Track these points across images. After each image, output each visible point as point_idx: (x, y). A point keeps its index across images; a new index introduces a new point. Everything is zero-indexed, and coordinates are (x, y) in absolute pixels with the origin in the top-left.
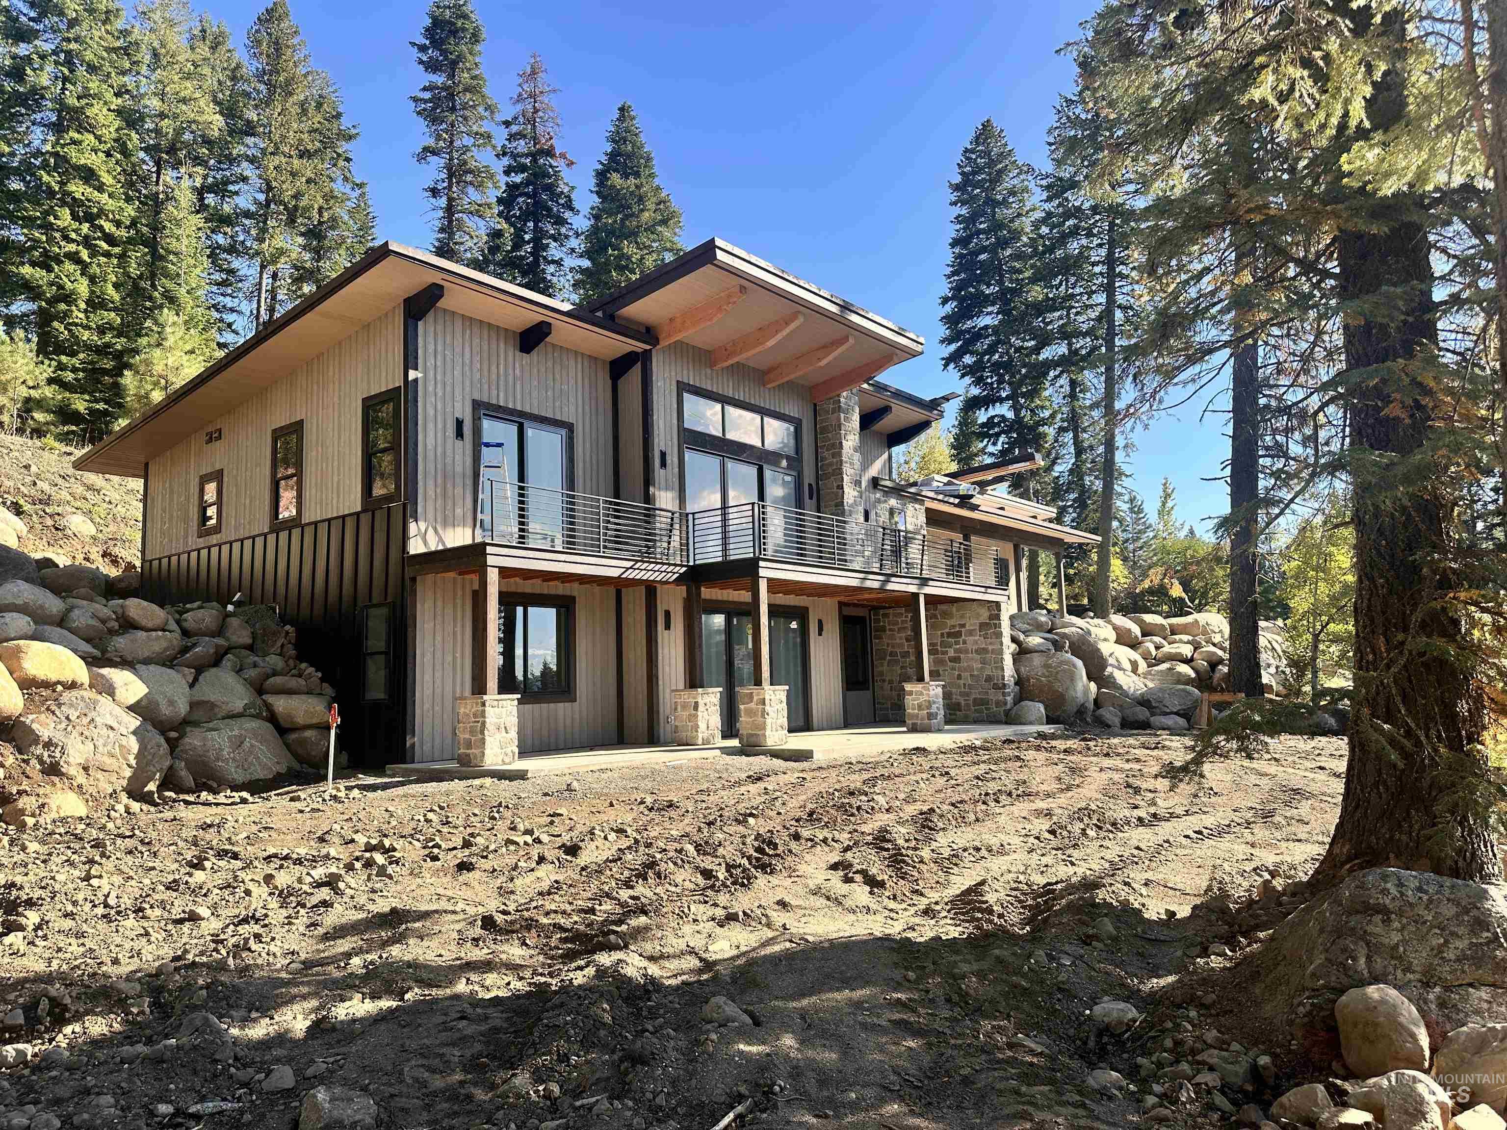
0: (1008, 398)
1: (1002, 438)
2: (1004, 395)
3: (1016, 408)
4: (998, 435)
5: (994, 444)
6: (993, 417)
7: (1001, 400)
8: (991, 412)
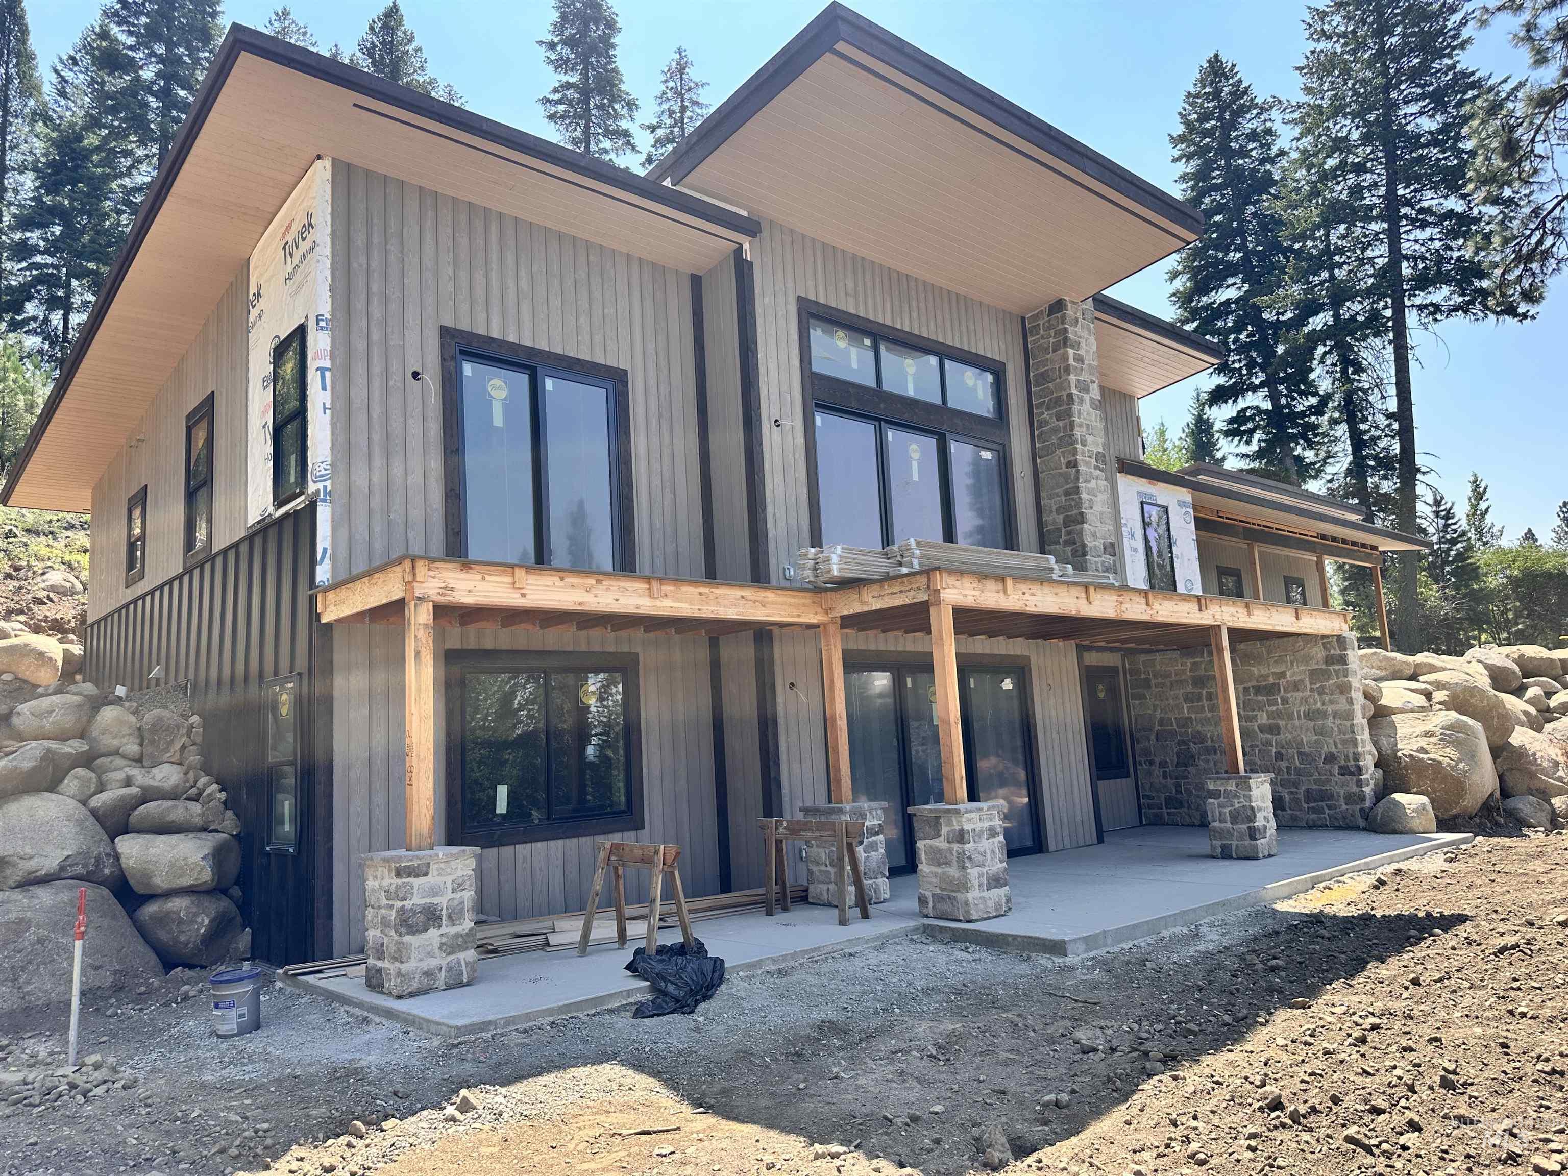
0: (1262, 385)
1: (1258, 435)
2: (1257, 382)
3: (1274, 397)
4: (1251, 432)
5: (1248, 443)
6: (1244, 410)
7: (1254, 389)
8: (1242, 404)
